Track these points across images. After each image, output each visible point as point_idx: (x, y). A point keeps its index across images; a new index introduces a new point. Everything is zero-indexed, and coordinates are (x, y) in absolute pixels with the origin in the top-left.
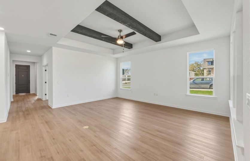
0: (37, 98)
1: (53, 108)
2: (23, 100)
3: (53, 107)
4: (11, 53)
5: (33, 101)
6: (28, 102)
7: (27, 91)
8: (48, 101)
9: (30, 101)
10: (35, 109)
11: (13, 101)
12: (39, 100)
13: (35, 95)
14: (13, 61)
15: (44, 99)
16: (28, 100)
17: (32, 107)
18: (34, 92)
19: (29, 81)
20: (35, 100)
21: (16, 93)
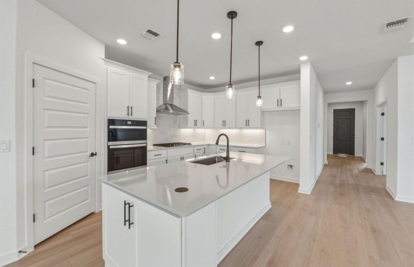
0: (364, 166)
1: (395, 200)
2: (341, 166)
3: (398, 198)
4: (326, 93)
5: (356, 172)
6: (348, 171)
7: (350, 151)
8: (385, 179)
9: (351, 170)
10: (357, 188)
11: (327, 163)
12: (368, 171)
13: (362, 160)
14: (329, 104)
15: (378, 173)
16: (348, 167)
17: (352, 182)
18: (361, 155)
19: (354, 135)
20: (360, 169)
21: (334, 153)
